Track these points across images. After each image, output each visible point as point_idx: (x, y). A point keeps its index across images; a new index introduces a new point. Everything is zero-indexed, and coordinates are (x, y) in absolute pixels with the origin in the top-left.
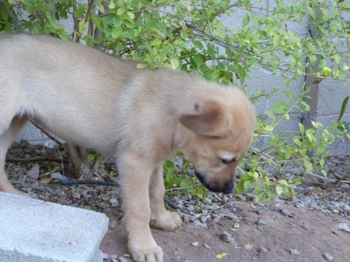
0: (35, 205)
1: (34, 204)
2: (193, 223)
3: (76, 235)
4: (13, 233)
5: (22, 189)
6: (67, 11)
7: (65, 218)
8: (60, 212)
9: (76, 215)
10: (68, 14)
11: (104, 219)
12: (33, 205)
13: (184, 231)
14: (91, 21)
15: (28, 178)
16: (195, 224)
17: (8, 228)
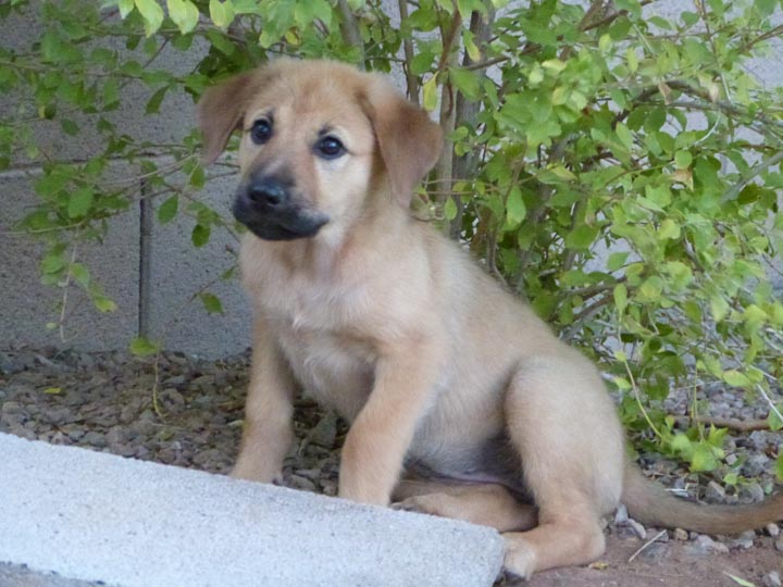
0: (335, 512)
1: (333, 508)
2: (696, 542)
3: (431, 580)
4: (287, 578)
5: (299, 472)
6: (390, 55)
7: (405, 540)
8: (391, 527)
9: (428, 532)
10: (392, 63)
11: (492, 541)
12: (330, 511)
13: (677, 561)
14: (449, 79)
15: (312, 447)
16: (700, 544)
17: (275, 568)
